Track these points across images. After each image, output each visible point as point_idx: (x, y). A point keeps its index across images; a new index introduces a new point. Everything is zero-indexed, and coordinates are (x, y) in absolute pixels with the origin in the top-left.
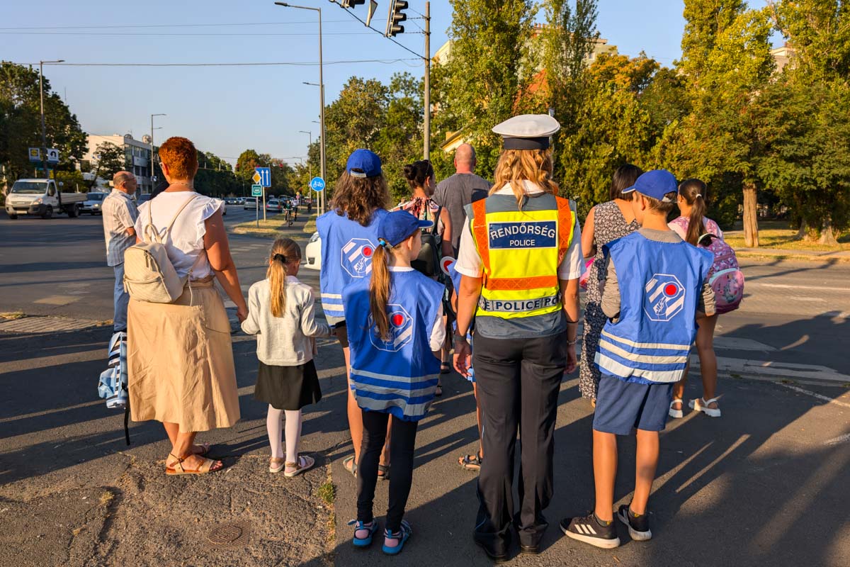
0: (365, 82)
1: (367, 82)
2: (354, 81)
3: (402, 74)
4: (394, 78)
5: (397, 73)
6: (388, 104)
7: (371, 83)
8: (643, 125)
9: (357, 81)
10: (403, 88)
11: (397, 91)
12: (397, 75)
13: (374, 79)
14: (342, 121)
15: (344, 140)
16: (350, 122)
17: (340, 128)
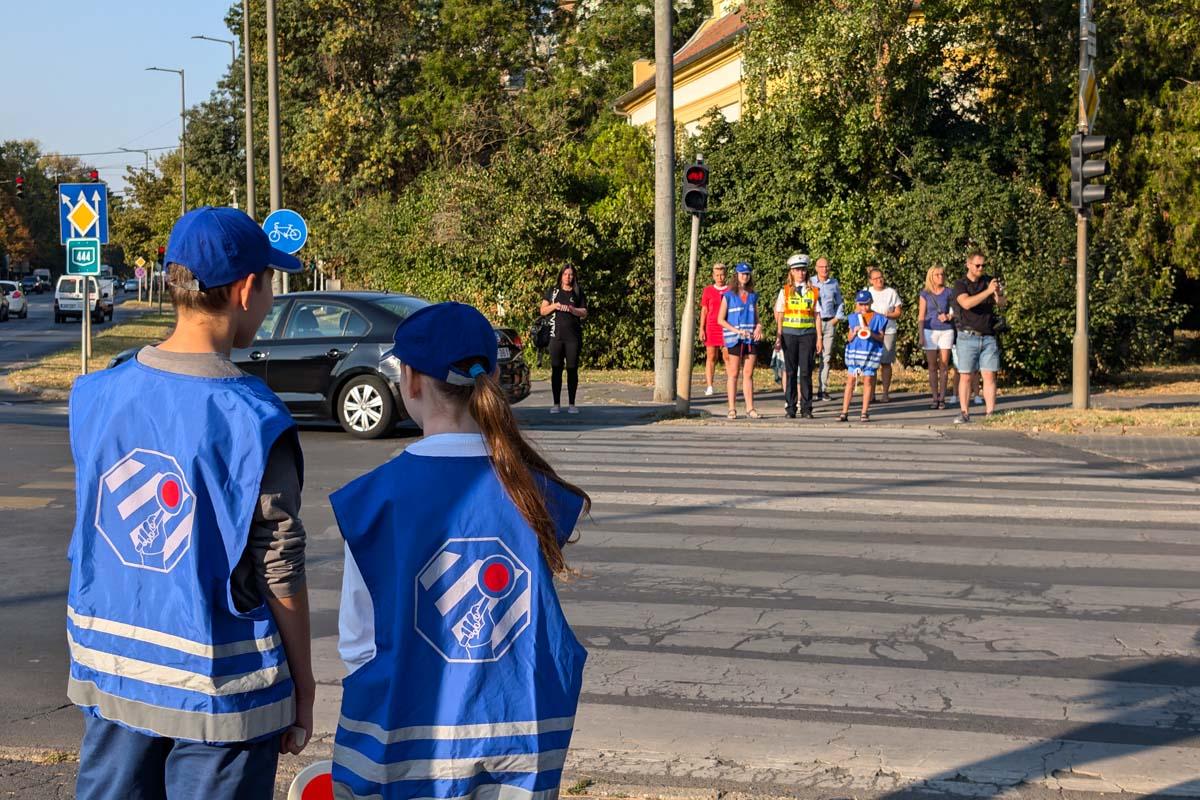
14: (302, 33)
15: (307, 92)
16: (329, 36)
17: (294, 57)
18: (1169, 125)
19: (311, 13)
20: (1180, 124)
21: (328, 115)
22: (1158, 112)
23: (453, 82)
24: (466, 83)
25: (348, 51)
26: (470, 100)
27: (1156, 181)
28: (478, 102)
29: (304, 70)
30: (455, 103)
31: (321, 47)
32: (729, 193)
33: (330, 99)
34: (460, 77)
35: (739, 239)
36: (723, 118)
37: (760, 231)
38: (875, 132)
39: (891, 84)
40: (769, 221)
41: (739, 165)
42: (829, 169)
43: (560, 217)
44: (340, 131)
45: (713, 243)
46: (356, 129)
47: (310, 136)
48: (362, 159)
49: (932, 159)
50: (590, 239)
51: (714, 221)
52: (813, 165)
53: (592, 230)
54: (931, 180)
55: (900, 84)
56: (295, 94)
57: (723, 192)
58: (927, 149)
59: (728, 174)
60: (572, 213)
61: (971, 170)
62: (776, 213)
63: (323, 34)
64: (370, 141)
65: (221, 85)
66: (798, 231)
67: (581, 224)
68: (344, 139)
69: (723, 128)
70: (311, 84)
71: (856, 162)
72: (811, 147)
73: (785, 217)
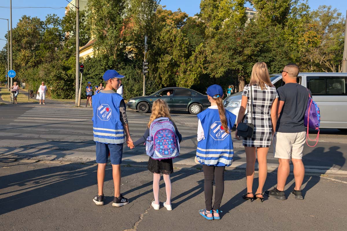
0: (31, 18)
1: (33, 18)
2: (25, 17)
3: (52, 15)
4: (48, 17)
5: (49, 14)
6: (44, 31)
7: (35, 19)
8: (186, 45)
9: (27, 18)
10: (52, 23)
11: (49, 24)
12: (49, 15)
13: (36, 17)
14: (19, 39)
15: (19, 49)
16: (23, 40)
17: (17, 43)
18: (162, 61)
19: (20, 36)
20: (164, 61)
21: (23, 54)
22: (160, 59)
23: (46, 49)
24: (48, 49)
25: (27, 43)
26: (48, 52)
27: (159, 70)
28: (50, 52)
29: (19, 46)
30: (46, 52)
31: (22, 42)
32: (90, 70)
33: (23, 51)
34: (47, 48)
35: (92, 78)
36: (90, 57)
37: (95, 77)
38: (114, 60)
39: (117, 53)
40: (97, 75)
41: (92, 65)
42: (107, 66)
43: (61, 73)
44: (25, 57)
45: (88, 78)
46: (28, 56)
47: (19, 57)
48: (29, 62)
49: (124, 65)
50: (67, 77)
51: (88, 74)
52: (104, 66)
53: (67, 75)
54: (124, 69)
55: (119, 53)
56: (17, 50)
57: (89, 70)
58: (123, 64)
59: (90, 67)
60: (64, 72)
61: (130, 67)
62: (98, 74)
63: (22, 39)
64: (30, 59)
65: (4, 48)
66: (102, 77)
67: (65, 74)
68: (26, 58)
69: (90, 59)
70: (20, 48)
71: (111, 65)
72: (104, 63)
73: (100, 74)
